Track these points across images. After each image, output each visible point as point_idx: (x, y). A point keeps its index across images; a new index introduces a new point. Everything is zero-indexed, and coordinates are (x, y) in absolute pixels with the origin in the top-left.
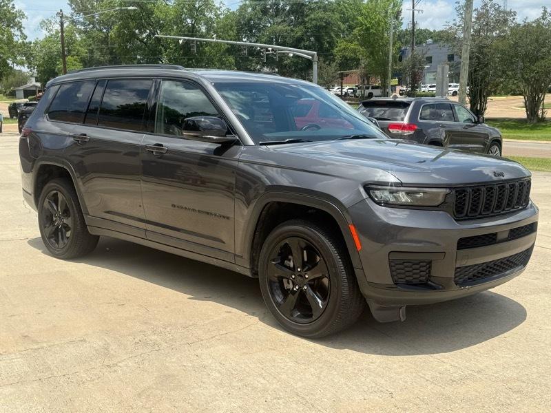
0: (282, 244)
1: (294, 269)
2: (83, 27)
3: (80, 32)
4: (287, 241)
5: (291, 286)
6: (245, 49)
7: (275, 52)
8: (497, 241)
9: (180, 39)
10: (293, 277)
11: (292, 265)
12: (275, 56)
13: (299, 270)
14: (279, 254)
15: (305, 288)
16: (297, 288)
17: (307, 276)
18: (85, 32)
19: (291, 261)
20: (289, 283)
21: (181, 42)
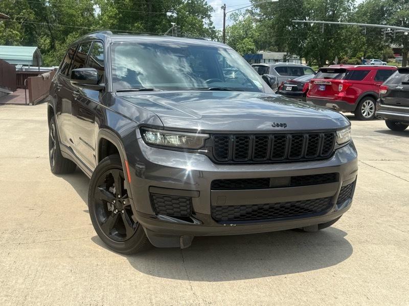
0: (108, 173)
1: (115, 195)
2: (259, 18)
3: (257, 21)
4: (111, 171)
5: (113, 209)
6: (364, 29)
7: (393, 31)
8: (270, 186)
9: (312, 23)
10: (114, 202)
11: (114, 192)
12: (393, 34)
13: (119, 196)
14: (106, 182)
15: (123, 212)
16: (117, 211)
17: (124, 203)
18: (260, 21)
19: (114, 188)
20: (111, 206)
21: (312, 25)
